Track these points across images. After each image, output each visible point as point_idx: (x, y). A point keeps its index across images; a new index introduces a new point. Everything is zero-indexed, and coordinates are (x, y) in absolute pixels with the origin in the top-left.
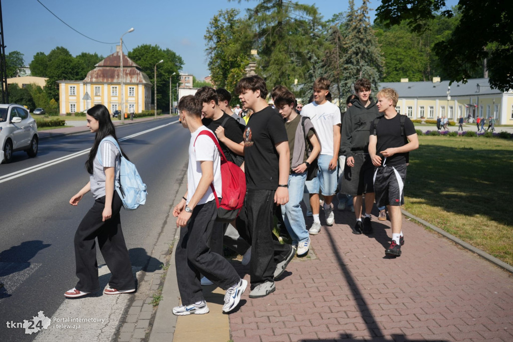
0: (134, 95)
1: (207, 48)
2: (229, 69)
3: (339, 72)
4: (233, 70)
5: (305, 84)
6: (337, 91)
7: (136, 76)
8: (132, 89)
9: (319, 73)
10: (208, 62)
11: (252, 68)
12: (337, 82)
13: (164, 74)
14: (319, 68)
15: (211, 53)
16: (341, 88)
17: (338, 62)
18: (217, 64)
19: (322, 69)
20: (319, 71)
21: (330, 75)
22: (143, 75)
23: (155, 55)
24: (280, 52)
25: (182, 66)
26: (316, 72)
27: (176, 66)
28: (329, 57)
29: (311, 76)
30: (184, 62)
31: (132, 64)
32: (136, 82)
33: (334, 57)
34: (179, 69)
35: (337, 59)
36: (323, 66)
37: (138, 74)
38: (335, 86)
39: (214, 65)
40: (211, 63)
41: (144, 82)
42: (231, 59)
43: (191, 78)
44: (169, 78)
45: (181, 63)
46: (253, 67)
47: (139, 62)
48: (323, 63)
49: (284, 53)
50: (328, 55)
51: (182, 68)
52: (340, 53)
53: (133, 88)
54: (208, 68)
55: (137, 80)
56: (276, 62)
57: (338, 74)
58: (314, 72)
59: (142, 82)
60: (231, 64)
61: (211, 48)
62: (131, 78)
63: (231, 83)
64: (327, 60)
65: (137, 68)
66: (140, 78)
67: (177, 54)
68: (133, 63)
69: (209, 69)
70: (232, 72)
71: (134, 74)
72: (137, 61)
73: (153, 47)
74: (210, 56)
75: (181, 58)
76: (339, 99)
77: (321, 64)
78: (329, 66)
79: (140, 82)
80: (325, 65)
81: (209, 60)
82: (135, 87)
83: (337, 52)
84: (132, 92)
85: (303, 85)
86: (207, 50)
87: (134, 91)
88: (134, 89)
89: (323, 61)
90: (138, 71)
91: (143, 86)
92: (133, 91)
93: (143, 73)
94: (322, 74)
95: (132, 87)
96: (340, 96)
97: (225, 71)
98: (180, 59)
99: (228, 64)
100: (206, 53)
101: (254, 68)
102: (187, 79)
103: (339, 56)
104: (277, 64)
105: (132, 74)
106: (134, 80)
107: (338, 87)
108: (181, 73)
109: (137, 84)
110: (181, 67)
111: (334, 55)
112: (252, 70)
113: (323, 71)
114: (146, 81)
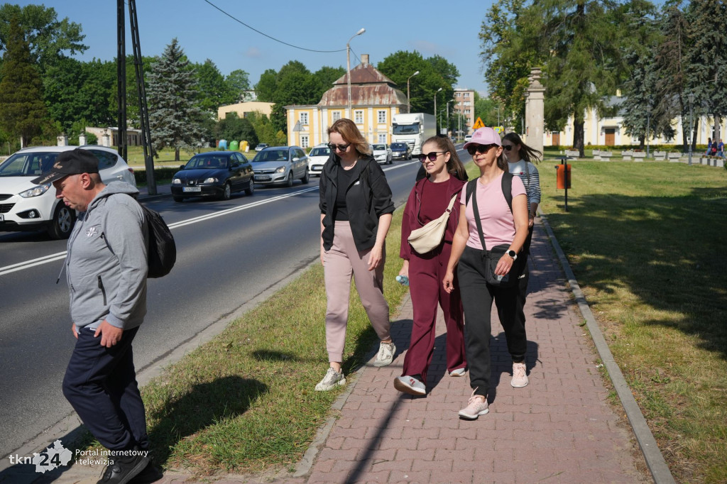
0: (386, 122)
1: (482, 51)
2: (515, 80)
3: (681, 76)
4: (519, 81)
5: (630, 95)
6: (679, 105)
7: (388, 95)
8: (382, 114)
9: (650, 78)
10: (485, 71)
11: (535, 77)
12: (679, 92)
13: (427, 90)
14: (650, 71)
15: (488, 58)
16: (683, 99)
17: (680, 61)
18: (497, 74)
19: (655, 73)
20: (649, 77)
21: (668, 81)
22: (397, 94)
23: (414, 65)
24: (580, 50)
25: (457, 78)
26: (646, 77)
27: (449, 78)
28: (665, 54)
29: (638, 84)
30: (459, 73)
31: (382, 79)
32: (387, 103)
33: (674, 54)
34: (453, 83)
35: (678, 57)
36: (656, 69)
37: (390, 93)
38: (676, 97)
39: (493, 75)
40: (489, 72)
41: (399, 102)
42: (517, 65)
43: (472, 94)
44: (433, 96)
45: (455, 74)
46: (536, 74)
47: (393, 76)
48: (656, 64)
49: (586, 51)
50: (664, 51)
51: (457, 81)
52: (683, 47)
53: (384, 112)
54: (485, 79)
55: (389, 100)
56: (574, 65)
57: (680, 79)
58: (643, 77)
59: (396, 102)
60: (518, 71)
61: (488, 51)
62: (381, 98)
63: (518, 98)
64: (663, 58)
65: (390, 84)
66: (393, 97)
67: (449, 62)
68: (384, 78)
69: (487, 81)
70: (519, 83)
71: (385, 93)
72: (390, 74)
73: (411, 54)
74: (487, 63)
75: (455, 67)
76: (683, 115)
77: (653, 65)
78: (665, 68)
79: (392, 103)
80: (660, 66)
81: (486, 68)
82: (386, 110)
83: (677, 47)
84: (382, 117)
85: (627, 97)
86: (482, 53)
87: (386, 117)
88: (386, 113)
89: (656, 60)
90: (391, 89)
91: (398, 109)
92: (384, 115)
93: (398, 91)
94: (654, 79)
95: (382, 110)
96: (683, 112)
97: (510, 83)
98: (454, 69)
99: (514, 72)
100: (481, 59)
101: (538, 77)
102: (466, 96)
103: (682, 52)
104: (575, 68)
105: (382, 93)
106: (385, 101)
107: (680, 98)
108: (457, 88)
109: (389, 107)
110: (455, 79)
111: (673, 51)
112: (535, 79)
113: (656, 76)
114: (401, 101)
